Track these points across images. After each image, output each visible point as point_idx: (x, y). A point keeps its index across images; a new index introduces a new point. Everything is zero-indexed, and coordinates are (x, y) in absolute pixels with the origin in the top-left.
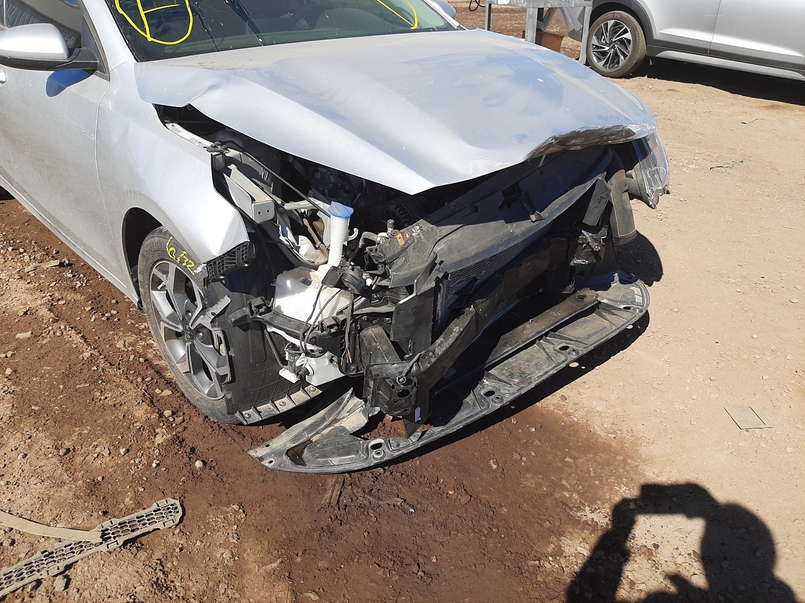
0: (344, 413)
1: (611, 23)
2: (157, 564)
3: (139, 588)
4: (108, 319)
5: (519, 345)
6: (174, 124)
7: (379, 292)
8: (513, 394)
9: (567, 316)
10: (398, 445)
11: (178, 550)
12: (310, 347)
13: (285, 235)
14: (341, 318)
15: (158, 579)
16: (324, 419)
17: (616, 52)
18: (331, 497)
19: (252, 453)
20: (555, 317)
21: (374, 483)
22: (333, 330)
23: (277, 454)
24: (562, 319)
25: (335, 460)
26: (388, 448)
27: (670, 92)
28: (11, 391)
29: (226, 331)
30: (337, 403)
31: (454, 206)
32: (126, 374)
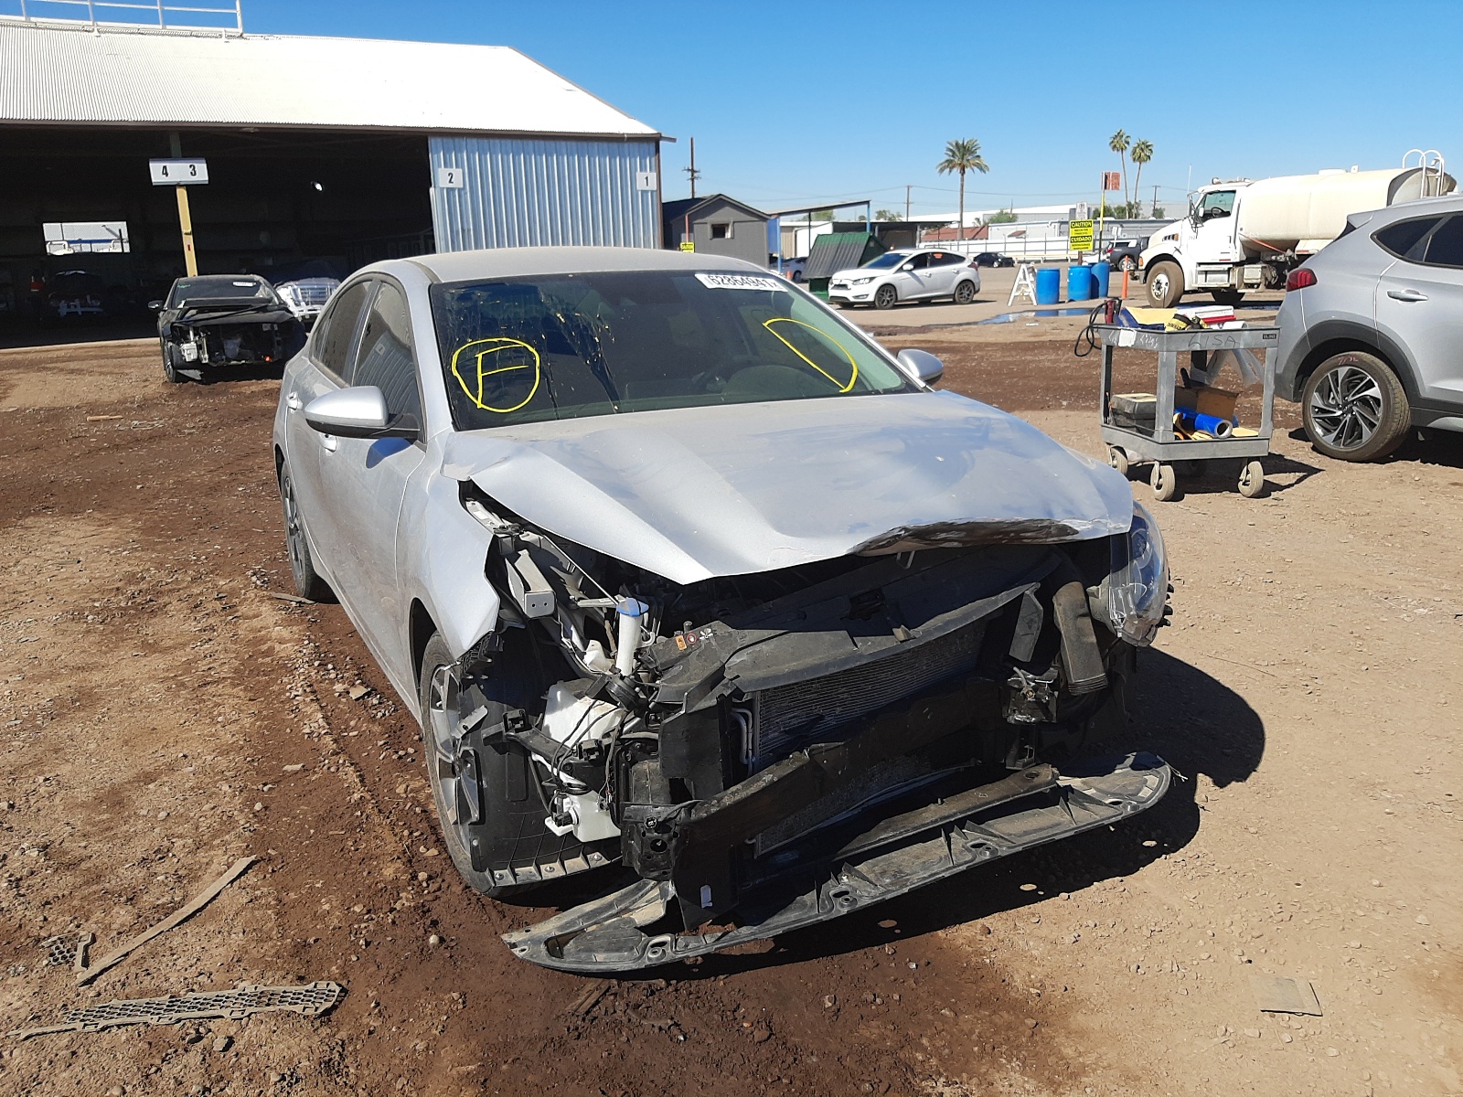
0: (641, 903)
1: (1343, 371)
2: (337, 1044)
3: (305, 1063)
4: (400, 757)
5: (907, 831)
6: (476, 502)
7: (660, 712)
8: (873, 898)
9: (998, 800)
10: (686, 946)
11: (366, 1032)
12: (565, 778)
13: (569, 636)
14: (606, 741)
15: (330, 1060)
16: (610, 906)
17: (1356, 419)
18: (581, 1005)
19: (505, 937)
20: (979, 799)
21: (647, 997)
22: (593, 757)
23: (535, 942)
24: (989, 803)
25: (600, 957)
26: (672, 948)
27: (1453, 487)
28: (252, 829)
29: (480, 752)
30: (637, 887)
31: (770, 608)
32: (393, 826)
